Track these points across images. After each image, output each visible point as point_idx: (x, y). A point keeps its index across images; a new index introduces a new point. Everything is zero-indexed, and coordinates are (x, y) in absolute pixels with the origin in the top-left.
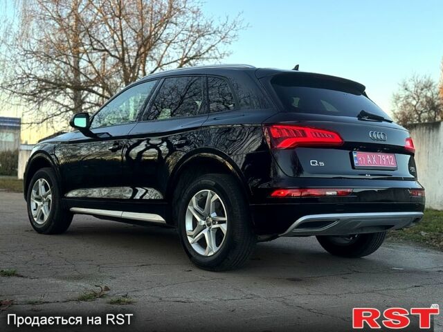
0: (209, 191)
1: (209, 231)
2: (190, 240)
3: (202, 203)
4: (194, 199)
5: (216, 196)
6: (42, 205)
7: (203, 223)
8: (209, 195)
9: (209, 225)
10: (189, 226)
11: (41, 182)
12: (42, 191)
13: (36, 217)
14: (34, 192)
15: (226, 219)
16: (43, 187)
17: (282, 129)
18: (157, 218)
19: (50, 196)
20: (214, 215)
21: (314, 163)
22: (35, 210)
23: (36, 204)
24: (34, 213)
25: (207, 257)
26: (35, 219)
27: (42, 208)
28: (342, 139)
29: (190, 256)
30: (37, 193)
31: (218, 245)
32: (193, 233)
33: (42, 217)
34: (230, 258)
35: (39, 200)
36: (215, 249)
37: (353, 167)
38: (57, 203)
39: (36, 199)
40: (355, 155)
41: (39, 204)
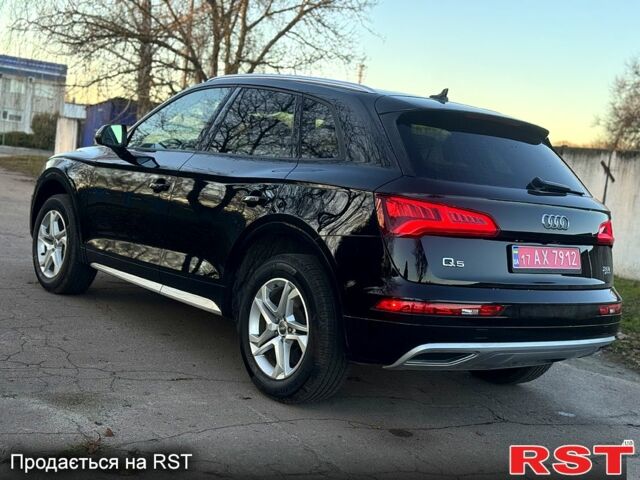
0: (287, 281)
1: (282, 341)
2: (254, 349)
3: (275, 297)
4: (264, 289)
5: (296, 292)
6: (53, 250)
7: (274, 327)
8: (287, 288)
9: (283, 332)
10: (254, 328)
11: (53, 215)
12: (55, 230)
13: (43, 265)
14: (43, 228)
15: (306, 329)
16: (56, 223)
17: (405, 203)
18: (209, 305)
19: (65, 238)
20: (291, 319)
21: (449, 262)
22: (43, 254)
23: (46, 247)
24: (41, 259)
25: (275, 380)
26: (43, 269)
27: (53, 255)
28: (497, 227)
29: (251, 374)
30: (48, 231)
31: (292, 365)
32: (258, 340)
33: (52, 268)
34: (308, 389)
35: (50, 240)
36: (288, 371)
37: (510, 269)
38: (74, 251)
39: (47, 239)
40: (515, 252)
41: (50, 247)
